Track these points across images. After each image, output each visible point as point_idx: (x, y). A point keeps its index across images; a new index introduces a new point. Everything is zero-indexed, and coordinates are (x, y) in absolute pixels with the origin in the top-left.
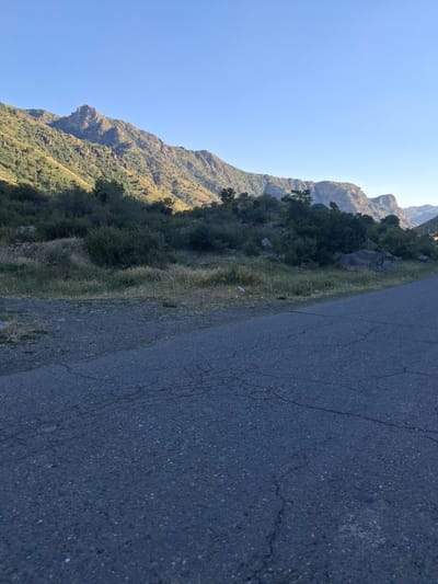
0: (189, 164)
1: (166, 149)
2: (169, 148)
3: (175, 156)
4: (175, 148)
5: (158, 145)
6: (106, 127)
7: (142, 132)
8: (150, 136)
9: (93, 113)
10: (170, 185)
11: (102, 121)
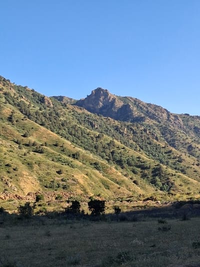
0: (195, 128)
1: (172, 117)
2: (176, 116)
3: (182, 123)
4: (181, 115)
5: (165, 115)
6: (119, 104)
7: (149, 105)
8: (156, 108)
9: (106, 93)
10: (185, 150)
11: (114, 100)
